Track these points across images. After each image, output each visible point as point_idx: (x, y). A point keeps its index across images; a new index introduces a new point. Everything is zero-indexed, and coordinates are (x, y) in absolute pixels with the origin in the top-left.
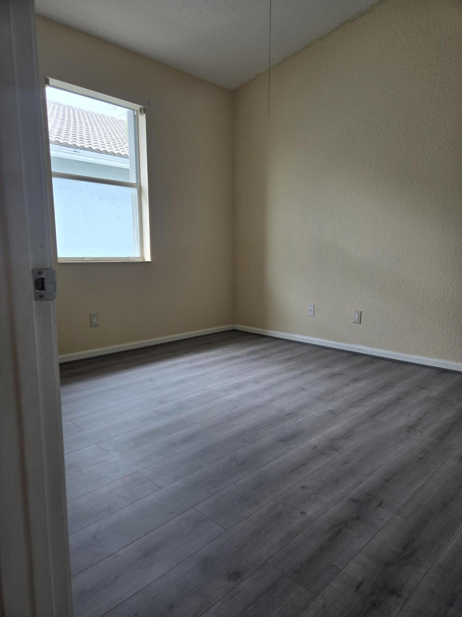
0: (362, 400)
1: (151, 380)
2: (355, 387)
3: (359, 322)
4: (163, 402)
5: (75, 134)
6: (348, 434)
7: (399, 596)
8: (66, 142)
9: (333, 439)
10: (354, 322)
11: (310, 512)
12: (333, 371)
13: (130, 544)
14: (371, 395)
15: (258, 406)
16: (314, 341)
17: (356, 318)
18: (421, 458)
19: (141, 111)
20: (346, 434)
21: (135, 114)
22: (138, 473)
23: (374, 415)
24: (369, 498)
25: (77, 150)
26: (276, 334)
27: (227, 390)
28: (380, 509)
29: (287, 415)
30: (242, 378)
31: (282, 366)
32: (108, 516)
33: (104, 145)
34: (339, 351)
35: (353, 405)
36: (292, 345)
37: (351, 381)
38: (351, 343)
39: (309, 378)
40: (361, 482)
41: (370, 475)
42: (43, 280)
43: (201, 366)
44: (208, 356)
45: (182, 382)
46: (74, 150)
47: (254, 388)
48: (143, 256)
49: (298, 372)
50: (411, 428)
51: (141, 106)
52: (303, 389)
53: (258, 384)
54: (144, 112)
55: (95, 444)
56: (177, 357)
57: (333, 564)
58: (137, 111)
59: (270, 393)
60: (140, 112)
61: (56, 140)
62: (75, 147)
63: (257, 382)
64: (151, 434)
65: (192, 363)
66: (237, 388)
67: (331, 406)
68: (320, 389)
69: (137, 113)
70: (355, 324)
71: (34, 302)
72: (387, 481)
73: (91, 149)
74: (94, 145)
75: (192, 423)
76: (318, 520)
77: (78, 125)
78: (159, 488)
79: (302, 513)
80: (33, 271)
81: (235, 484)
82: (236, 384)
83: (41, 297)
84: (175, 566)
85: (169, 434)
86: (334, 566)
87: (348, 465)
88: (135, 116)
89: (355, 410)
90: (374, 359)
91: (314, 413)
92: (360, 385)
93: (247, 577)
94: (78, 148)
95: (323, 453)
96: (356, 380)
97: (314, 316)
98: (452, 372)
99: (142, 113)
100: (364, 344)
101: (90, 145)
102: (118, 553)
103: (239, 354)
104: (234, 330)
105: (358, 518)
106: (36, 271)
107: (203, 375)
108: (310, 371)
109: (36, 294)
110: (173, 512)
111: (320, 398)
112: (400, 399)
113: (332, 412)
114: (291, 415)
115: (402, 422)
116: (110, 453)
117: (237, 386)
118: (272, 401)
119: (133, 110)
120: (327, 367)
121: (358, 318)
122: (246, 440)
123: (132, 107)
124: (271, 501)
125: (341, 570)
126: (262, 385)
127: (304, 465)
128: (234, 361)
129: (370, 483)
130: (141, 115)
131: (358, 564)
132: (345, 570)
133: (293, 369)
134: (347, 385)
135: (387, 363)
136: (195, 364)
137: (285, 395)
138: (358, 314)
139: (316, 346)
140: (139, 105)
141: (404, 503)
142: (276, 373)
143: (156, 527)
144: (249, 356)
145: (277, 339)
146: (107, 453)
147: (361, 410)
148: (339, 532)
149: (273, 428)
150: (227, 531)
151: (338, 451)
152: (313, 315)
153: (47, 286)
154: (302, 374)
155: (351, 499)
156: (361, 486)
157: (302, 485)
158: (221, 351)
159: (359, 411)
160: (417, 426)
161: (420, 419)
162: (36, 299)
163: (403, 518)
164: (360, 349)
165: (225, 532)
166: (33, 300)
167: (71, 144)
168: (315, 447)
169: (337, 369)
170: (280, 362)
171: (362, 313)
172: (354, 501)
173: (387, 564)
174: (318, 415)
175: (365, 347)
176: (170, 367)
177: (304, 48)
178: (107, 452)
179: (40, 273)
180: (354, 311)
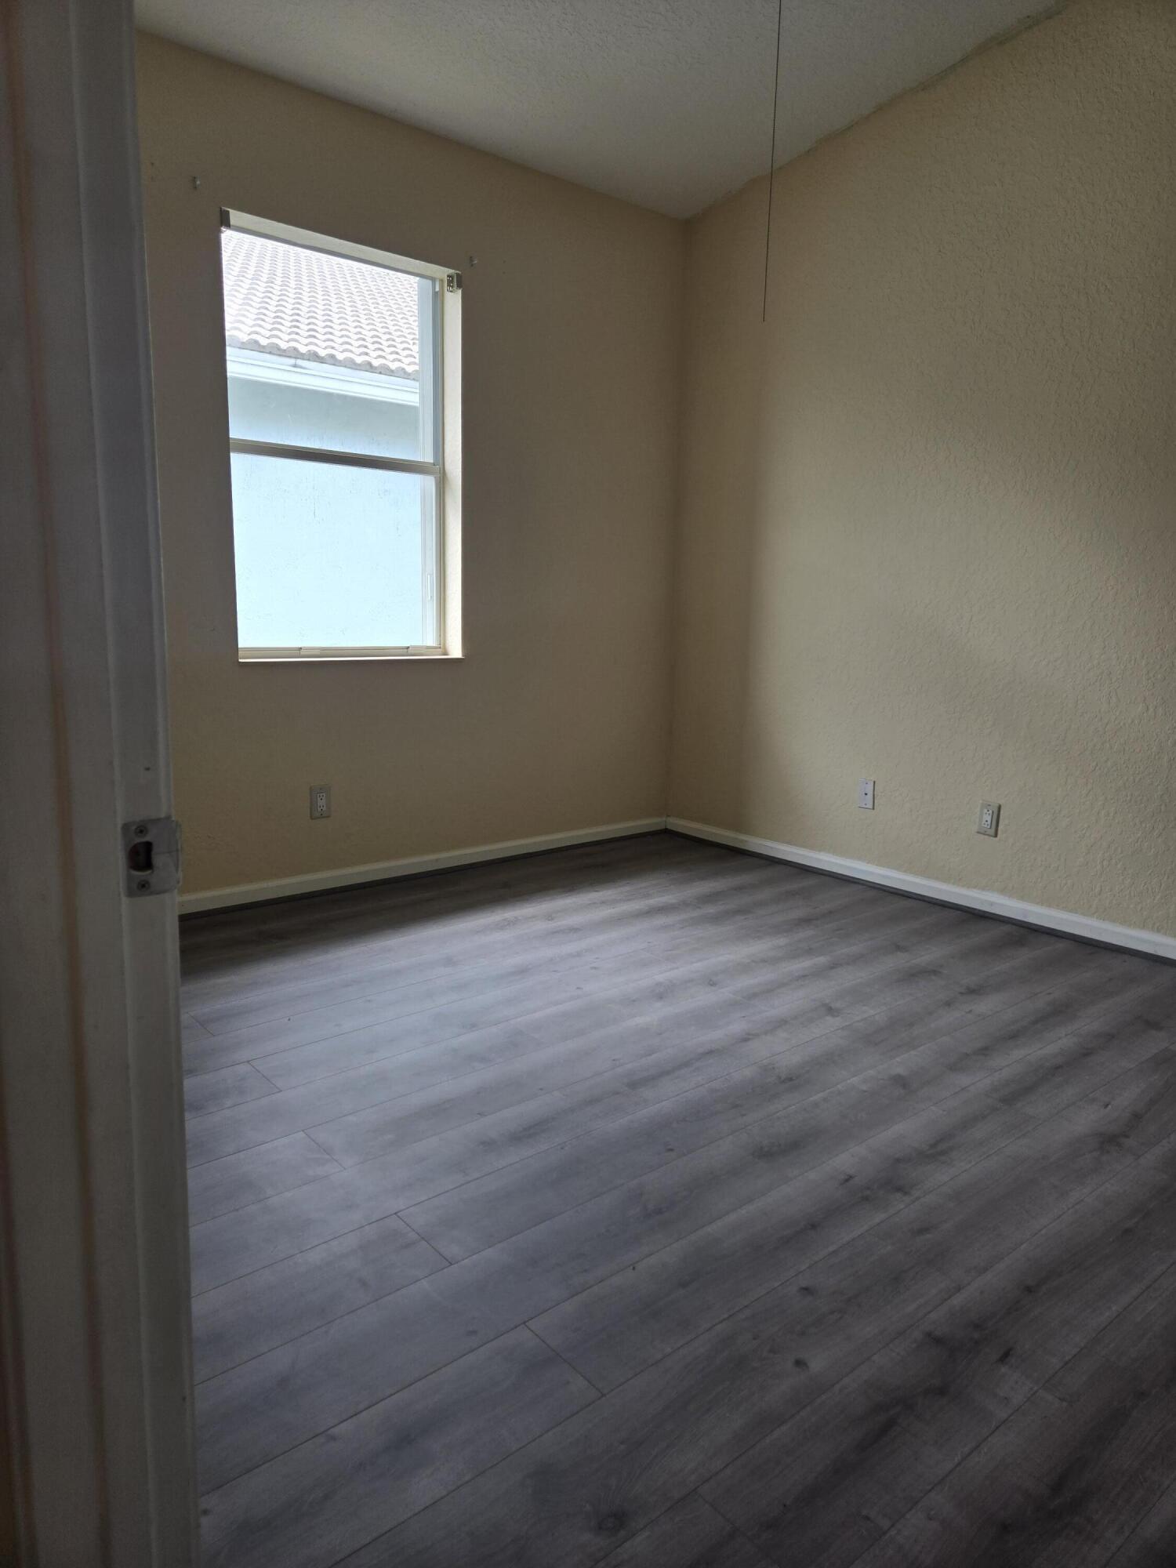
0: (985, 1051)
1: (450, 961)
2: (970, 1011)
3: (992, 831)
4: (473, 1026)
5: (298, 321)
6: (937, 1150)
8: (273, 343)
9: (898, 1160)
10: (978, 832)
11: (818, 1363)
12: (914, 961)
13: (366, 1409)
14: (1013, 1036)
15: (710, 1052)
16: (872, 873)
17: (984, 822)
18: (1127, 1231)
19: (452, 281)
20: (933, 1146)
21: (437, 289)
22: (399, 1217)
23: (1014, 1094)
24: (976, 1335)
25: (300, 362)
26: (772, 848)
27: (634, 1001)
28: (1004, 1369)
29: (783, 1082)
30: (677, 968)
31: (782, 941)
32: (319, 1327)
33: (366, 347)
34: (935, 904)
35: (959, 1063)
36: (810, 882)
37: (961, 993)
38: (969, 886)
39: (851, 977)
40: (959, 1289)
41: (985, 1270)
42: (148, 846)
43: (574, 930)
44: (595, 903)
45: (522, 971)
46: (292, 361)
47: (703, 998)
48: (444, 644)
49: (822, 960)
50: (1109, 1141)
51: (451, 271)
52: (830, 1011)
53: (713, 988)
54: (459, 286)
55: (303, 1131)
56: (518, 901)
57: (864, 1512)
58: (442, 281)
59: (744, 1017)
60: (449, 285)
61: (250, 337)
62: (295, 354)
63: (712, 984)
64: (440, 1111)
65: (552, 919)
66: (661, 998)
67: (901, 1064)
68: (874, 1012)
69: (442, 287)
70: (982, 836)
71: (124, 900)
72: (1029, 1290)
73: (332, 360)
74: (341, 350)
75: (541, 1089)
76: (837, 1387)
77: (306, 296)
78: (447, 1264)
79: (798, 1363)
80: (126, 827)
81: (634, 1268)
82: (659, 984)
83: (144, 887)
84: (470, 1481)
85: (481, 1114)
86: (867, 1518)
87: (928, 1236)
88: (435, 294)
89: (963, 1080)
90: (1027, 933)
91: (855, 1080)
92: (985, 1005)
93: (645, 1526)
94: (302, 356)
95: (866, 1199)
96: (973, 992)
97: (873, 809)
99: (452, 287)
100: (1003, 891)
101: (333, 348)
102: (335, 1431)
103: (674, 901)
104: (667, 832)
105: (942, 1391)
106: (134, 828)
107: (579, 955)
108: (855, 960)
109: (129, 879)
110: (474, 1332)
111: (873, 1038)
112: (1087, 1053)
113: (900, 1081)
114: (792, 1081)
115: (1086, 1120)
116: (335, 1158)
117: (662, 993)
118: (746, 1038)
119: (433, 280)
120: (899, 948)
121: (989, 822)
122: (670, 1147)
123: (428, 273)
124: (721, 1322)
125: (885, 1533)
126: (725, 993)
127: (814, 1226)
128: (661, 920)
129: (982, 1292)
130: (451, 291)
131: (931, 1519)
132: (893, 1532)
133: (810, 952)
134: (948, 1004)
135: (1061, 945)
136: (559, 923)
137: (782, 1023)
138: (991, 812)
139: (874, 888)
140: (446, 269)
141: (1067, 1358)
142: (764, 961)
143: (432, 1370)
144: (699, 908)
145: (777, 863)
146: (327, 1157)
147: (978, 1082)
148: (891, 1424)
149: (743, 1115)
150: (603, 1395)
151: (906, 1193)
152: (871, 807)
153: (158, 860)
154: (833, 966)
155: (929, 1334)
156: (957, 1301)
157: (804, 1284)
158: (627, 888)
159: (973, 1084)
160: (1127, 1137)
161: (1137, 1117)
162: (131, 894)
163: (1062, 1400)
164: (992, 904)
165: (599, 1399)
166: (122, 895)
167: (285, 348)
168: (850, 1178)
169: (929, 954)
170: (777, 930)
171: (1002, 807)
172: (934, 1340)
173: (1005, 1528)
174: (864, 1088)
175: (1007, 898)
176: (501, 927)
177: (874, 112)
178: (328, 1154)
179: (142, 830)
180: (981, 802)
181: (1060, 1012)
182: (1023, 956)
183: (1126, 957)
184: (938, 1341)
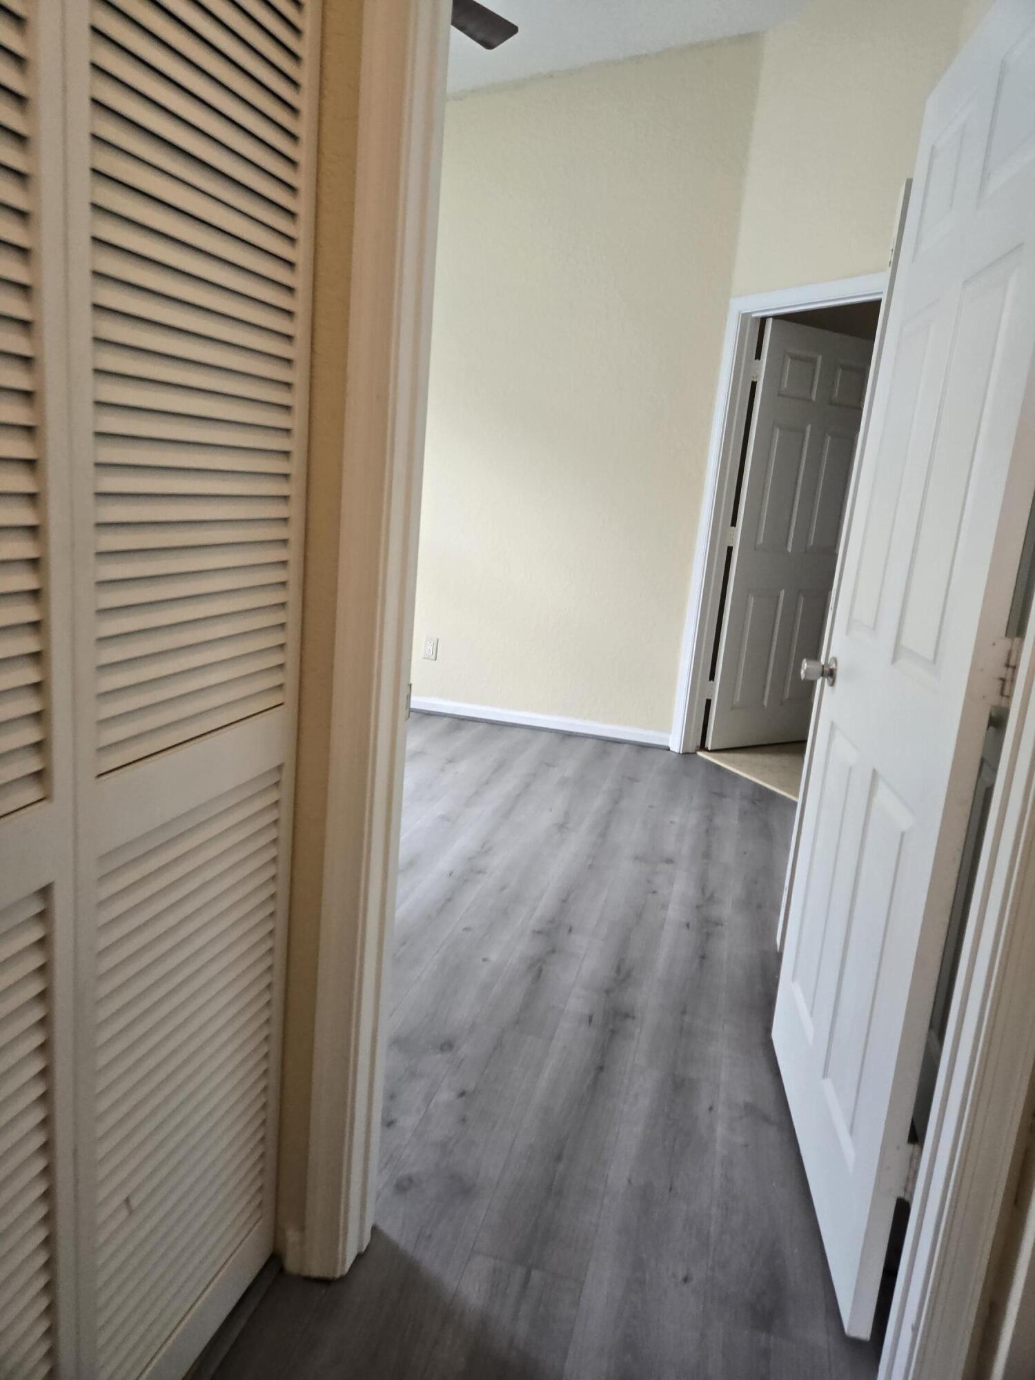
0: (477, 793)
2: (456, 772)
3: (433, 657)
6: (486, 849)
7: (633, 1018)
9: (470, 859)
10: (424, 658)
11: (494, 957)
14: (486, 782)
18: (590, 866)
20: (483, 847)
23: (507, 813)
24: (553, 925)
28: (573, 936)
35: (468, 802)
37: (445, 763)
40: (535, 909)
41: (540, 897)
50: (562, 827)
57: (551, 1004)
67: (439, 809)
72: (564, 901)
76: (508, 964)
79: (484, 960)
86: (553, 1006)
87: (507, 890)
89: (476, 811)
90: (461, 721)
91: (420, 823)
92: (462, 767)
93: (463, 1043)
95: (466, 881)
96: (451, 761)
98: (578, 736)
105: (553, 951)
111: (415, 799)
112: (528, 785)
113: (444, 818)
115: (546, 820)
124: (435, 955)
125: (564, 1010)
127: (449, 901)
129: (546, 908)
131: (578, 999)
132: (567, 1007)
134: (443, 771)
135: (482, 727)
138: (432, 644)
141: (595, 923)
147: (485, 809)
148: (540, 971)
151: (484, 873)
155: (534, 931)
156: (538, 914)
157: (463, 927)
159: (482, 811)
160: (568, 823)
161: (567, 814)
163: (604, 941)
173: (608, 992)
181: (501, 767)
182: (466, 735)
183: (518, 729)
184: (539, 932)
